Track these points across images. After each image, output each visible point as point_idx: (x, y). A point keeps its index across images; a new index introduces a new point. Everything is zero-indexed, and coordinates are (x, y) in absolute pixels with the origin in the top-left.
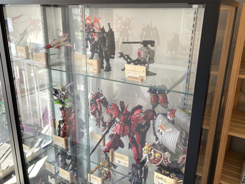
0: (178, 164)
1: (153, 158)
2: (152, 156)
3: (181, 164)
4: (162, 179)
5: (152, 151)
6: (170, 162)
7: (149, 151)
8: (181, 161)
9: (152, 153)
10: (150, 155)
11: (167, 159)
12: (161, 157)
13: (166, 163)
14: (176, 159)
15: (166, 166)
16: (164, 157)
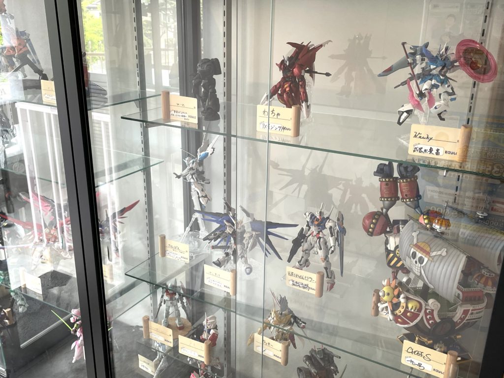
0: (454, 324)
1: (402, 311)
2: (401, 307)
3: (460, 323)
4: (420, 354)
5: (402, 296)
6: (438, 320)
7: (394, 297)
8: (460, 318)
9: (402, 300)
10: (396, 306)
11: (432, 313)
12: (420, 310)
13: (430, 322)
14: (450, 314)
15: (429, 327)
16: (426, 309)
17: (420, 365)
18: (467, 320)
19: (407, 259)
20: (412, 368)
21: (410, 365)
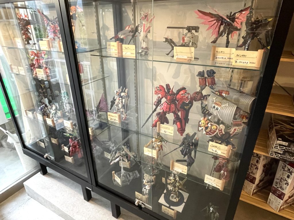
0: (230, 135)
1: (209, 130)
2: (209, 128)
3: (233, 134)
4: (216, 147)
5: (209, 124)
6: (224, 133)
7: (206, 124)
8: (233, 132)
9: (209, 125)
10: (207, 128)
11: (221, 130)
12: (216, 129)
13: (221, 134)
14: (228, 131)
15: (220, 136)
16: (219, 129)
17: (216, 151)
18: (236, 133)
19: (211, 109)
20: (212, 152)
21: (212, 151)
